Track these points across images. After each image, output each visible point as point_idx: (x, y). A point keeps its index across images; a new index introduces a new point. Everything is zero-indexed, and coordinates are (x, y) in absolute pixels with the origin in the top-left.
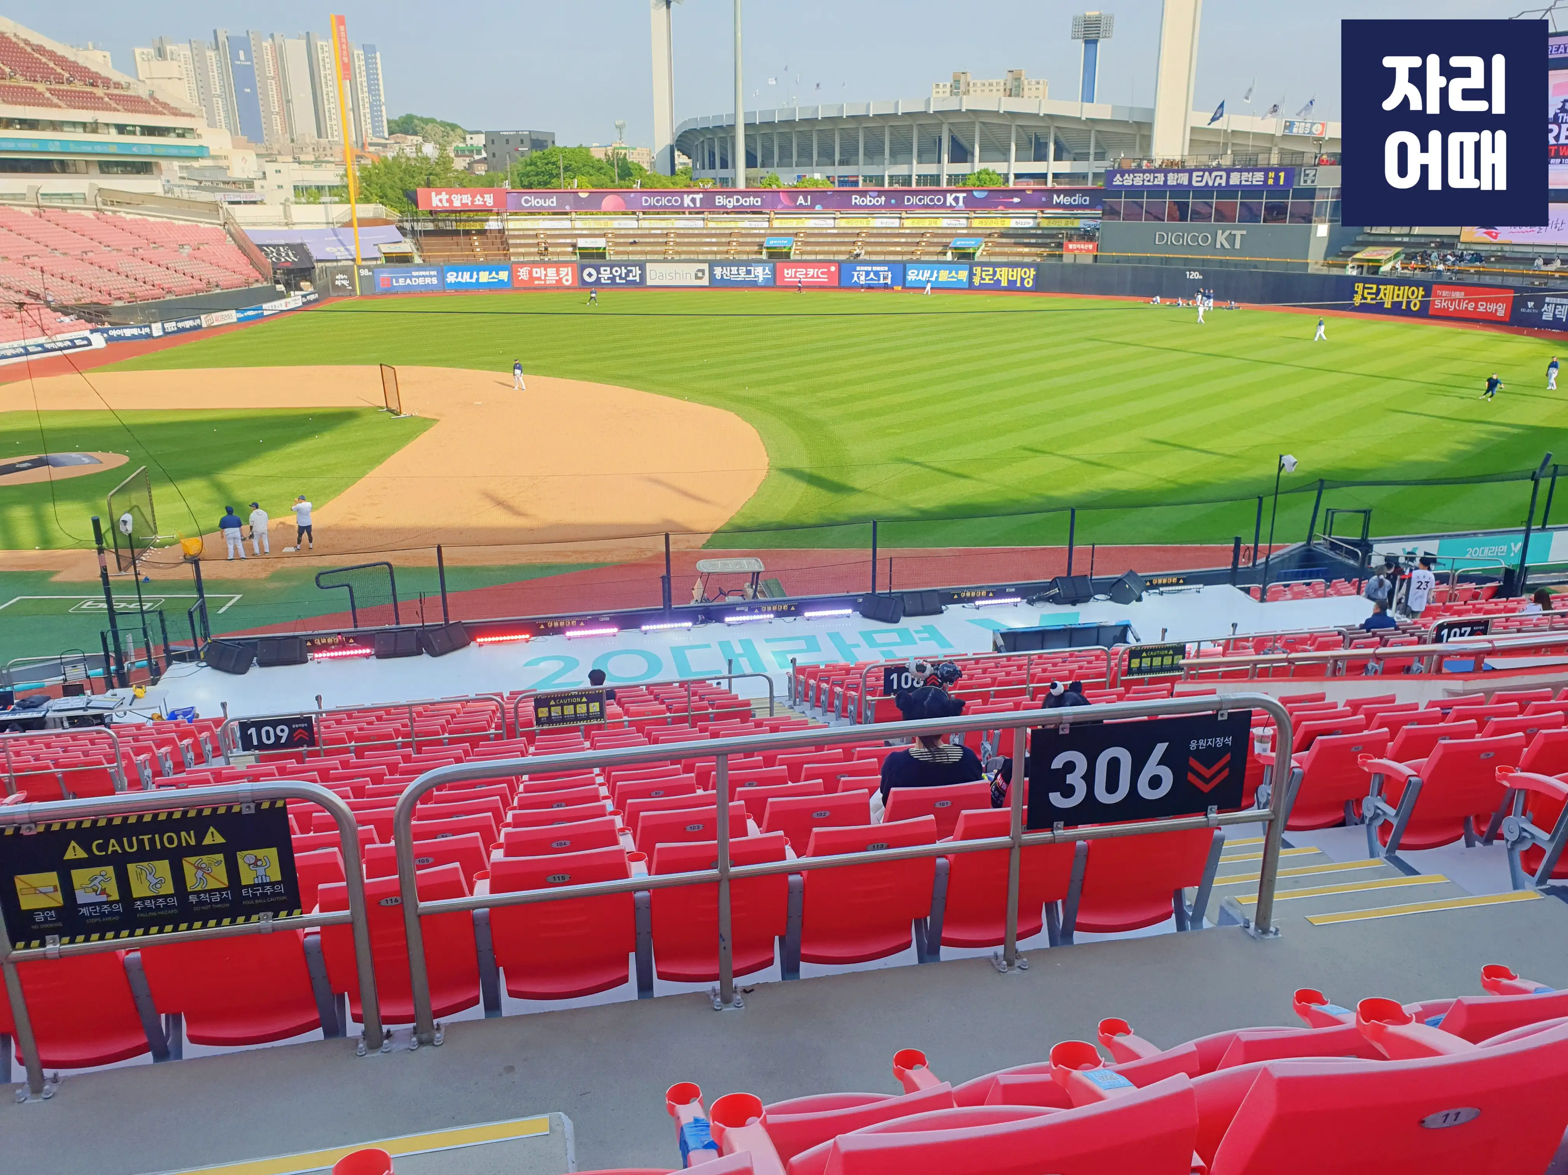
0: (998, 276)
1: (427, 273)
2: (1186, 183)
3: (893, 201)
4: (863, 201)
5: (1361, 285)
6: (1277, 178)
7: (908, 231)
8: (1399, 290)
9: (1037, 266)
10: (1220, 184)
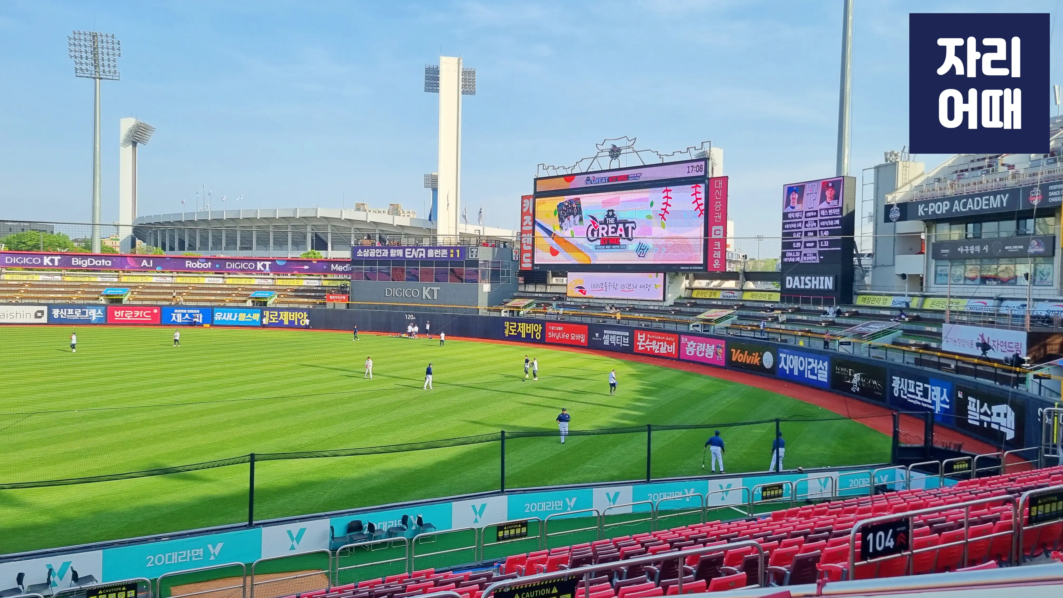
0: (281, 317)
2: (401, 256)
3: (217, 266)
4: (194, 265)
5: (508, 323)
6: (455, 253)
7: (226, 286)
8: (529, 326)
9: (308, 311)
10: (422, 257)
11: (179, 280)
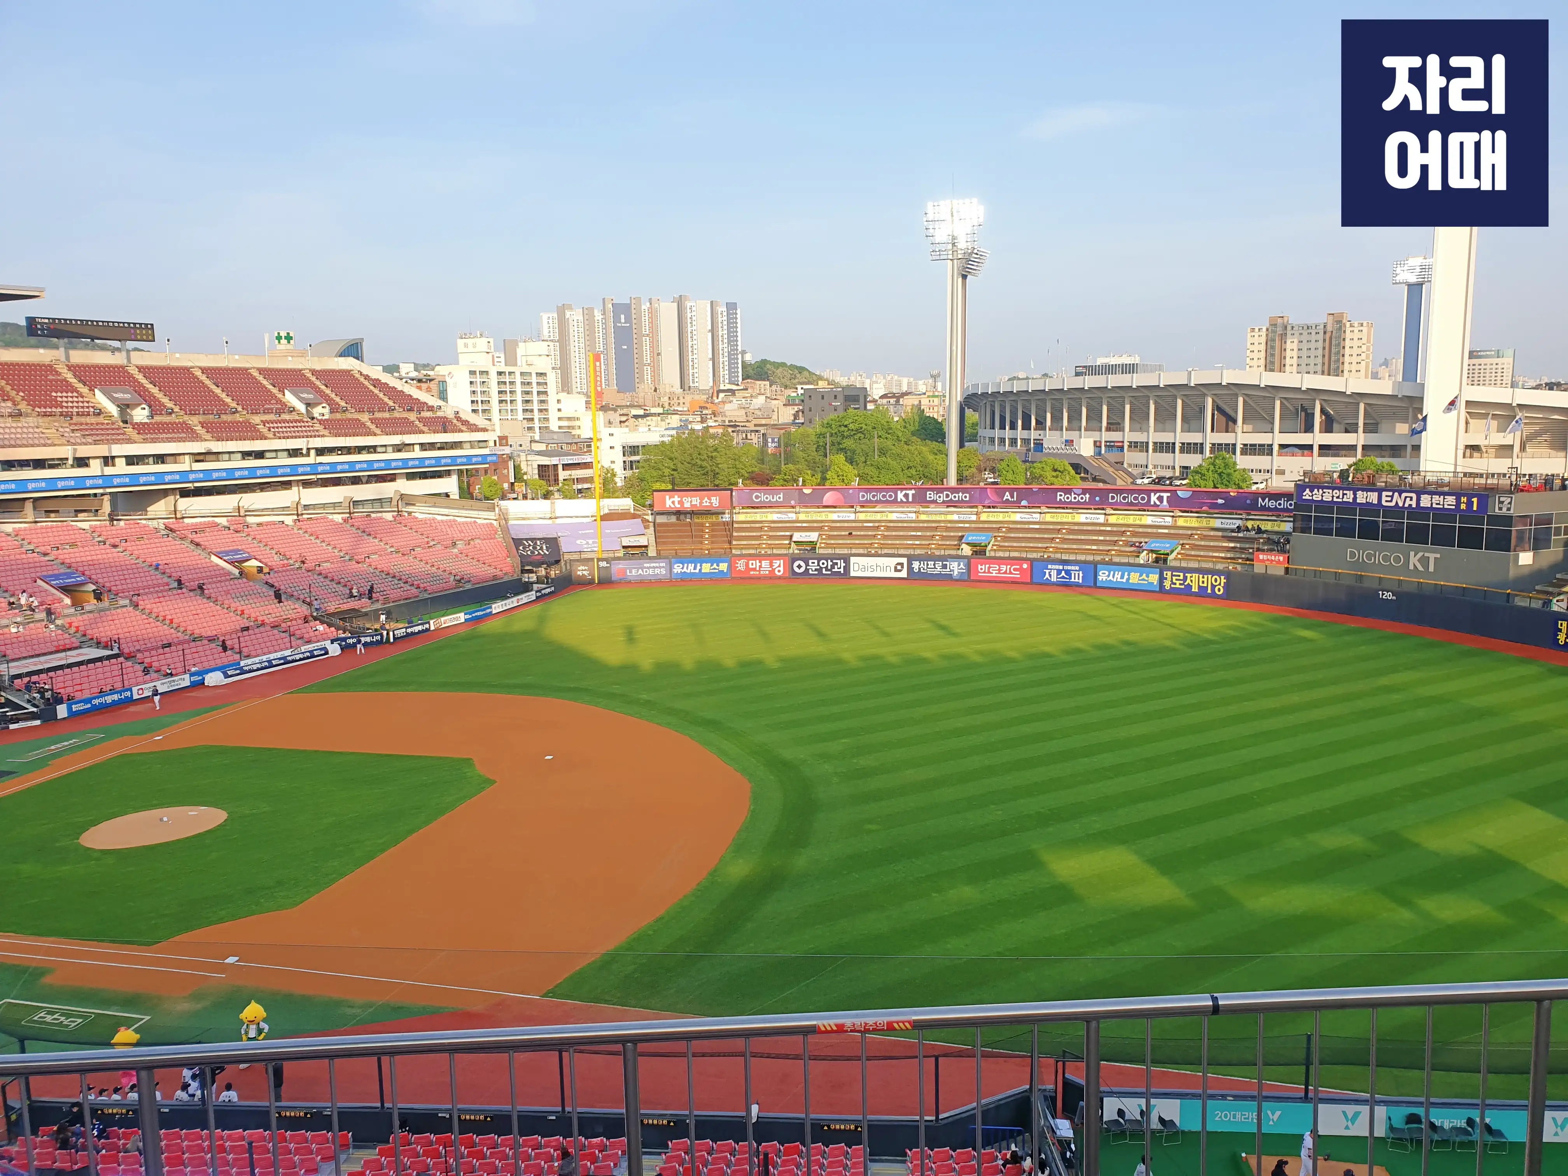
0: (1188, 581)
1: (654, 565)
2: (1375, 502)
3: (1097, 499)
4: (1068, 498)
5: (1564, 623)
6: (1469, 503)
7: (1109, 529)
9: (1228, 575)
10: (1411, 505)
11: (1048, 518)
